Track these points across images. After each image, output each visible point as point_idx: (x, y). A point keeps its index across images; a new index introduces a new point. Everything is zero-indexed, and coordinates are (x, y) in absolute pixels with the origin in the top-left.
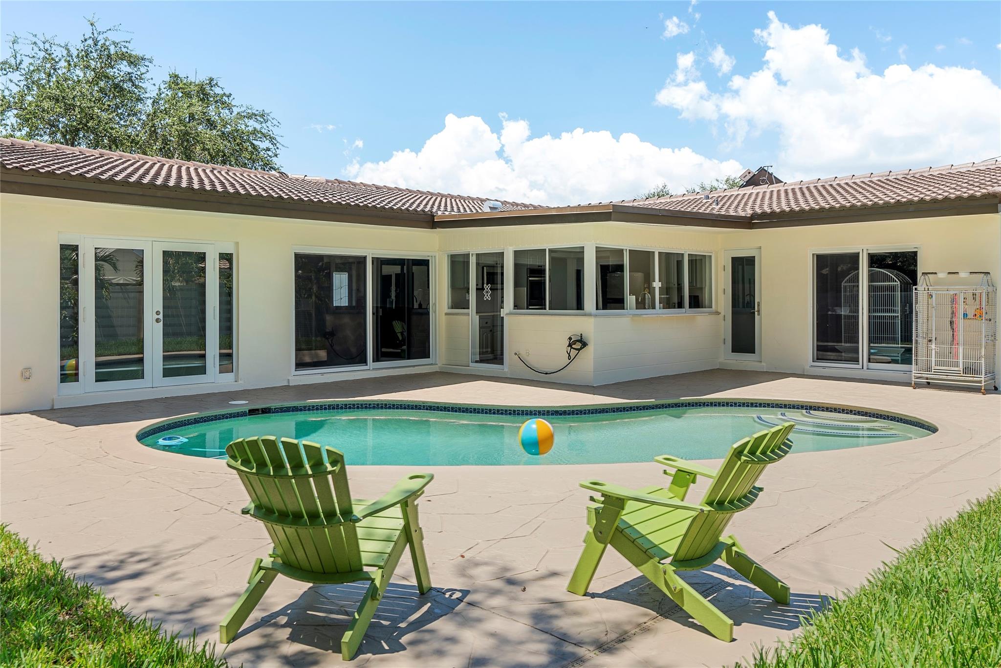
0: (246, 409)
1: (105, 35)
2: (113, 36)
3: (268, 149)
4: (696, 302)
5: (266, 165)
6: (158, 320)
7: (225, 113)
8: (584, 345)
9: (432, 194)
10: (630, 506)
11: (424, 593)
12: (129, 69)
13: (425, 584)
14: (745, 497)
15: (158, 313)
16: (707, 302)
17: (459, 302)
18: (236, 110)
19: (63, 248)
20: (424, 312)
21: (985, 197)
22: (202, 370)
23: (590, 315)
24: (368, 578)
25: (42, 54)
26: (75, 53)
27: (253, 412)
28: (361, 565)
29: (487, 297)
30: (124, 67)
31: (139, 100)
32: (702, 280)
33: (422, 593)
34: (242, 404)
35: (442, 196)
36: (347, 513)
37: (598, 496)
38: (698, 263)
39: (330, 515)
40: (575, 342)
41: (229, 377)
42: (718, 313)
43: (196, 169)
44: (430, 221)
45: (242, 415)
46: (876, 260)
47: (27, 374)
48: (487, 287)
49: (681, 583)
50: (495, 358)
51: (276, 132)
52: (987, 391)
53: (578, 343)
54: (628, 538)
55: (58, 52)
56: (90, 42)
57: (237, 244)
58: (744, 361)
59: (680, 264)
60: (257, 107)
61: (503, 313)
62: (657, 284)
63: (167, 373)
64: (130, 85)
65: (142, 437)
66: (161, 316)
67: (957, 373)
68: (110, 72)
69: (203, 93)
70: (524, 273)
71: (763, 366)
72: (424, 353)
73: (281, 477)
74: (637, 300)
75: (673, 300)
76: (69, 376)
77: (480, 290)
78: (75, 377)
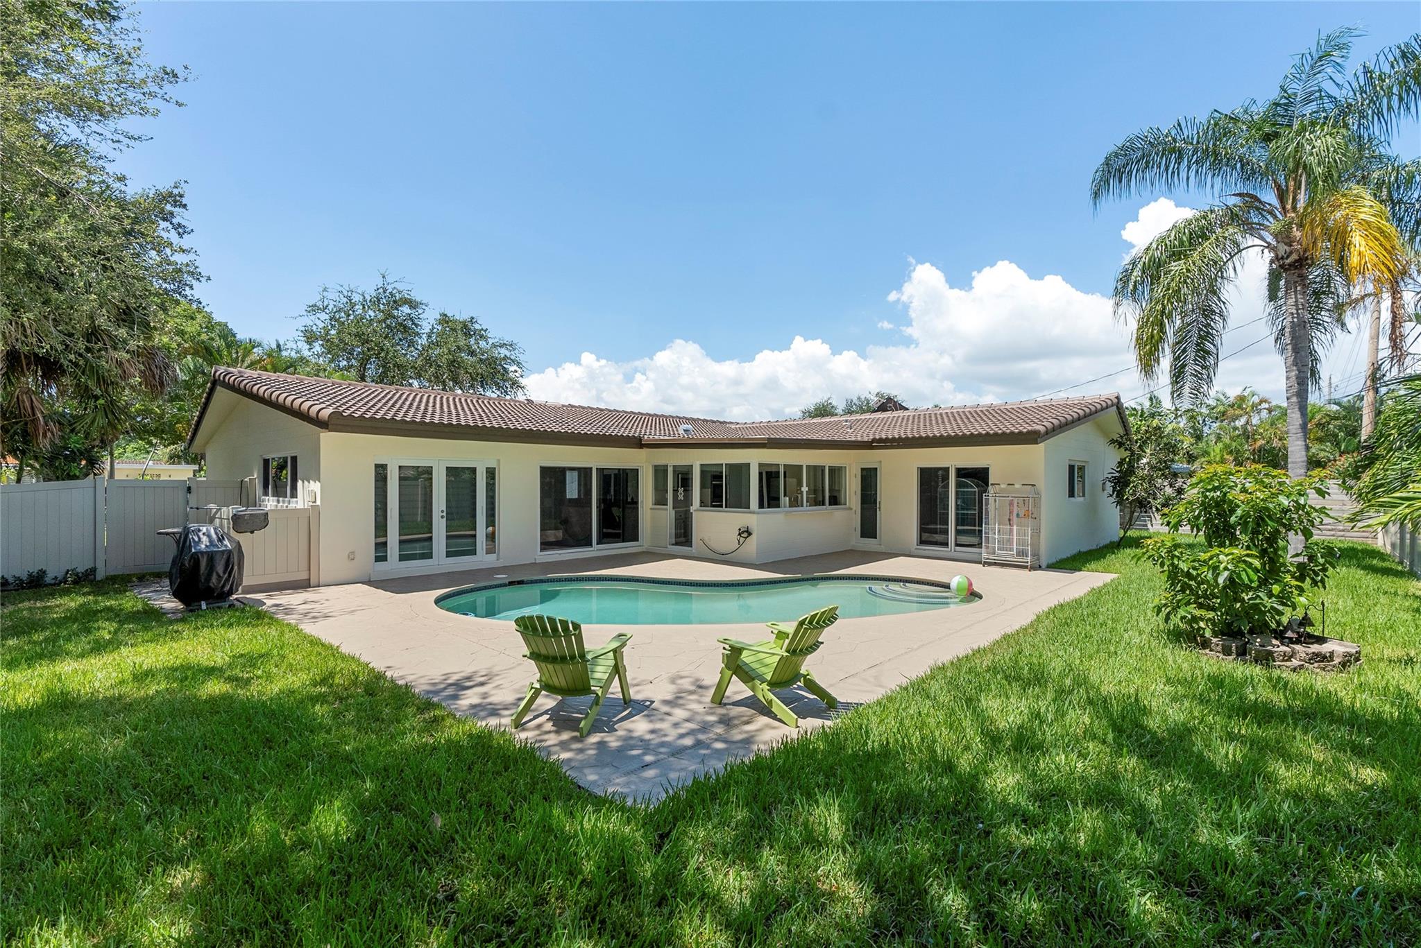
0: (507, 582)
1: (393, 286)
2: (400, 287)
3: (516, 371)
4: (835, 501)
5: (514, 384)
6: (442, 517)
7: (482, 343)
8: (750, 534)
9: (642, 414)
10: (745, 653)
11: (627, 702)
12: (409, 311)
13: (627, 697)
14: (811, 647)
15: (442, 511)
16: (843, 501)
17: (660, 501)
18: (491, 341)
19: (377, 466)
20: (635, 502)
21: (1029, 432)
22: (473, 552)
23: (754, 513)
24: (594, 692)
25: (345, 300)
26: (368, 298)
27: (511, 583)
28: (590, 686)
29: (681, 497)
30: (406, 309)
31: (417, 334)
32: (840, 483)
33: (625, 703)
34: (502, 577)
35: (650, 415)
36: (582, 656)
37: (727, 647)
38: (836, 472)
39: (573, 657)
40: (743, 532)
41: (493, 557)
42: (850, 509)
43: (466, 400)
44: (638, 443)
45: (505, 585)
46: (961, 473)
47: (352, 557)
48: (681, 490)
49: (771, 696)
50: (687, 541)
51: (521, 358)
52: (1032, 568)
53: (746, 533)
54: (744, 671)
55: (356, 298)
56: (381, 290)
57: (499, 461)
58: (869, 544)
59: (823, 471)
60: (507, 339)
61: (692, 509)
62: (805, 489)
63: (449, 554)
64: (410, 323)
65: (438, 601)
66: (445, 514)
67: (1012, 556)
68: (395, 313)
69: (467, 329)
70: (709, 478)
71: (882, 549)
72: (635, 537)
73: (547, 637)
74: (790, 500)
75: (817, 501)
76: (381, 558)
77: (675, 491)
78: (384, 558)
